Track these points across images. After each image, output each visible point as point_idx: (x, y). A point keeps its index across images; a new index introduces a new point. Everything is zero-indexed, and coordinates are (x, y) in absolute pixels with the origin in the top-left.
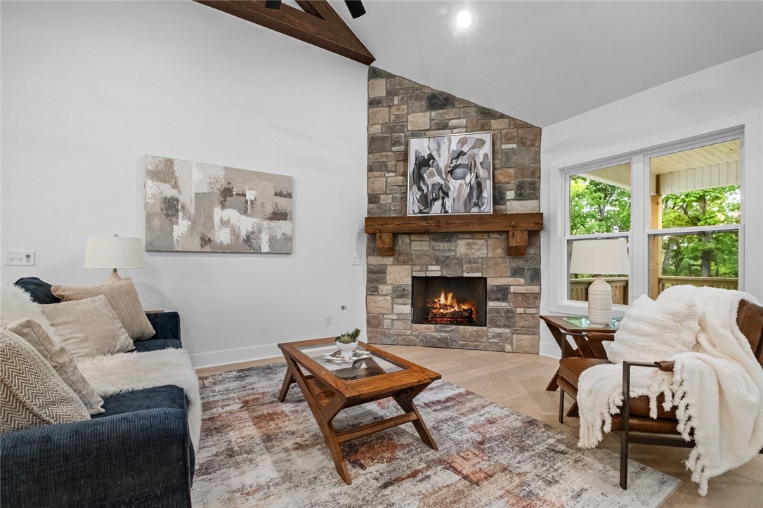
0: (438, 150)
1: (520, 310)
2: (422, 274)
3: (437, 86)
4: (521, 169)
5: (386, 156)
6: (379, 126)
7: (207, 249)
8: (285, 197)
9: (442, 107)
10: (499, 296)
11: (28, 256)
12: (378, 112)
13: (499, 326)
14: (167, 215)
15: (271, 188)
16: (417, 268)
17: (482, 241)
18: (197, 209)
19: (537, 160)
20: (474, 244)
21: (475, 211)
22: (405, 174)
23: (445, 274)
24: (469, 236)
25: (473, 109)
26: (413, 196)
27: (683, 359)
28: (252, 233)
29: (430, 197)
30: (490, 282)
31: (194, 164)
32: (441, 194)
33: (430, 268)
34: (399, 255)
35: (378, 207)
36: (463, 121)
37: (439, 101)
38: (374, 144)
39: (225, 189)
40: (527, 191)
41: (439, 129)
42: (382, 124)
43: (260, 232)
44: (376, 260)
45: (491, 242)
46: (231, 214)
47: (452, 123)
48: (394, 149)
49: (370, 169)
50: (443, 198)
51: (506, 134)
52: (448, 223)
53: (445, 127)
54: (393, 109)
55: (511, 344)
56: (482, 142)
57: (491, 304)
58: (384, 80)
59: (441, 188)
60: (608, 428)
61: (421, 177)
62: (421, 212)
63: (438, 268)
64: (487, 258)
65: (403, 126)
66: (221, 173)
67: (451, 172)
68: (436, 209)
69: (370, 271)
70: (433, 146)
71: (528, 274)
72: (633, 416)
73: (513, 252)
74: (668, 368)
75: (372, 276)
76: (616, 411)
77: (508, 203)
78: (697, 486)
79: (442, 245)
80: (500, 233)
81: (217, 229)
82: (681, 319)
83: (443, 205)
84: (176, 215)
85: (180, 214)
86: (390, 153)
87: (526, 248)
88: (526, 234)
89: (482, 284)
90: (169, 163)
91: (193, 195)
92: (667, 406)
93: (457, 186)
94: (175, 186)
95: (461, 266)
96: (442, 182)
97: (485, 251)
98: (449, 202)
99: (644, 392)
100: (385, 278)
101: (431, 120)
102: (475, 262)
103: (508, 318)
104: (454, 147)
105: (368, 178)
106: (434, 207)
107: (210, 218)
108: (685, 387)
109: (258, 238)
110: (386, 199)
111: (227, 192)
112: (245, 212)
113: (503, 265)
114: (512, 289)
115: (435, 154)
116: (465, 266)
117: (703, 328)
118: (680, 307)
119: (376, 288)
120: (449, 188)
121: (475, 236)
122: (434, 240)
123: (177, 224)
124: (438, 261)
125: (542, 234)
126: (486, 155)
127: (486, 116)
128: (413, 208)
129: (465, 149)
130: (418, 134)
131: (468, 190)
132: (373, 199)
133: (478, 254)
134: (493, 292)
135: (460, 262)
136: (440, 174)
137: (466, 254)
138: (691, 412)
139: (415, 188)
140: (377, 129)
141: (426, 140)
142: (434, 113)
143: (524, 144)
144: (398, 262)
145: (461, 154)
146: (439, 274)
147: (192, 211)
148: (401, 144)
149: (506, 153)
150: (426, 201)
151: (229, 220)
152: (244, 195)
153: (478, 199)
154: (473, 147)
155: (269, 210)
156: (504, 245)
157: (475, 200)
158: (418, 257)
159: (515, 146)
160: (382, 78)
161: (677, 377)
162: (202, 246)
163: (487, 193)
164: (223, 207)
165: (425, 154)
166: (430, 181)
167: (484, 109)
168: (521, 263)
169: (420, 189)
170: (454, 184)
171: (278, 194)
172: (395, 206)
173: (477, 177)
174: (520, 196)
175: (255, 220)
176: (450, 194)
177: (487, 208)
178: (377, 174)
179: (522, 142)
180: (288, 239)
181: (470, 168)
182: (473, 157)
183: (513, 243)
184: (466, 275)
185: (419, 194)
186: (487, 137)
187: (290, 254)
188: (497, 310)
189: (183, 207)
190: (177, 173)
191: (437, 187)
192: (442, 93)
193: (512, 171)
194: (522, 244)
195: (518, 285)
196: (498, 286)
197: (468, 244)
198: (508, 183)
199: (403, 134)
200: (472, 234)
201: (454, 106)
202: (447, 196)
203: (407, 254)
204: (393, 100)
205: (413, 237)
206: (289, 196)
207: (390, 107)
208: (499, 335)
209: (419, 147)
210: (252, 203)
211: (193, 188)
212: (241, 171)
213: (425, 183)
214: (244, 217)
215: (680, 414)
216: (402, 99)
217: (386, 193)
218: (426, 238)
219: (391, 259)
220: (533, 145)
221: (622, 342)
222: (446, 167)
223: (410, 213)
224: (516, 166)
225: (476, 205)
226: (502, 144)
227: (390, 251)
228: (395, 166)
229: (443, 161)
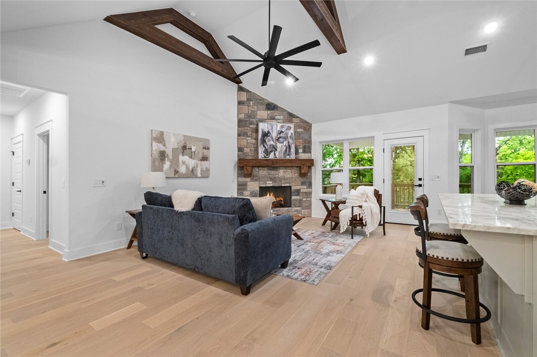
0: (272, 129)
1: (305, 199)
2: (264, 186)
3: (271, 100)
4: (305, 140)
5: (247, 129)
6: (244, 115)
7: (177, 176)
8: (207, 149)
9: (273, 109)
10: (297, 194)
11: (103, 182)
12: (242, 108)
13: (296, 207)
14: (161, 159)
15: (201, 145)
16: (262, 183)
17: (290, 170)
18: (173, 156)
19: (310, 137)
20: (287, 171)
21: (288, 157)
22: (257, 139)
23: (274, 185)
24: (284, 168)
25: (286, 113)
26: (261, 150)
27: (364, 204)
28: (194, 167)
29: (269, 151)
30: (293, 188)
31: (172, 134)
32: (274, 149)
33: (268, 182)
34: (254, 176)
35: (243, 154)
36: (281, 117)
37: (271, 107)
38: (241, 123)
39: (184, 146)
40: (307, 150)
41: (271, 119)
42: (245, 114)
43: (197, 167)
44: (242, 179)
45: (293, 170)
46: (186, 158)
47: (277, 117)
48: (251, 126)
49: (239, 135)
50: (275, 151)
51: (299, 125)
52: (277, 162)
53: (274, 119)
54: (250, 108)
55: (301, 214)
56: (290, 128)
57: (293, 198)
58: (246, 93)
59: (273, 147)
60: (348, 224)
61: (264, 141)
62: (265, 157)
63: (271, 182)
64: (292, 178)
65: (255, 116)
66: (182, 138)
67: (278, 140)
68: (272, 156)
69: (239, 185)
70: (270, 127)
71: (307, 184)
72: (354, 220)
73: (302, 175)
74: (360, 207)
75: (241, 187)
76: (350, 219)
77: (300, 154)
78: (367, 235)
79: (273, 172)
80: (297, 167)
81: (180, 166)
82: (363, 194)
83: (275, 154)
84: (164, 160)
85: (166, 159)
86: (249, 128)
87: (308, 173)
88: (307, 167)
89: (289, 189)
90: (162, 133)
91: (171, 149)
92: (361, 217)
93: (280, 146)
94: (164, 145)
95: (281, 181)
96: (274, 144)
97: (291, 175)
98: (277, 153)
99: (356, 214)
100: (246, 188)
101: (268, 115)
102: (287, 180)
103: (300, 203)
104: (279, 128)
105: (238, 139)
106: (271, 155)
107: (178, 160)
108: (365, 211)
109: (196, 170)
110: (247, 150)
111: (184, 148)
112: (191, 157)
113: (298, 181)
114: (302, 191)
115: (270, 131)
116: (283, 181)
117: (367, 197)
118: (363, 192)
119: (242, 193)
120: (277, 147)
121: (287, 168)
122: (269, 169)
123: (165, 164)
124: (271, 179)
125: (312, 167)
126: (292, 134)
127: (291, 116)
128: (261, 155)
129: (283, 130)
130: (262, 121)
131: (285, 148)
132: (240, 149)
133: (288, 176)
134: (294, 192)
135: (280, 179)
136: (273, 140)
137: (283, 176)
138: (366, 217)
139: (262, 146)
140: (242, 116)
141: (266, 124)
142: (269, 112)
143: (305, 130)
144: (253, 180)
145: (282, 132)
146: (271, 185)
147: (171, 157)
148: (254, 124)
149: (299, 133)
150: (267, 152)
151: (185, 162)
152: (191, 149)
153: (289, 152)
154: (287, 130)
155: (201, 156)
156: (298, 172)
157: (288, 153)
158: (262, 177)
159: (302, 130)
160: (245, 92)
161: (363, 209)
162: (175, 175)
163: (293, 150)
164: (183, 155)
165: (266, 130)
166: (269, 143)
167: (290, 113)
168: (305, 179)
169: (264, 146)
170: (279, 145)
171: (204, 148)
172: (251, 154)
173: (288, 143)
174: (304, 152)
175: (195, 161)
176: (277, 149)
177: (293, 157)
178: (242, 137)
179: (305, 129)
180: (208, 170)
181: (286, 138)
182: (287, 134)
183: (303, 172)
184: (283, 185)
185: (264, 149)
186: (292, 125)
187: (208, 177)
188: (296, 200)
189: (167, 155)
190: (165, 139)
191: (272, 146)
192: (272, 103)
193: (301, 141)
194: (306, 172)
195: (304, 189)
196: (296, 190)
197: (284, 172)
198: (300, 146)
199: (255, 120)
200: (286, 167)
201: (277, 110)
202: (276, 150)
203: (257, 176)
204: (250, 103)
205: (260, 168)
206: (208, 149)
207: (248, 106)
208: (297, 211)
209: (263, 127)
210: (194, 152)
211: (172, 146)
212: (190, 137)
213: (266, 144)
214: (191, 159)
215: (364, 218)
216: (254, 103)
217: (247, 147)
218: (266, 169)
219: (250, 179)
220: (309, 130)
221: (349, 203)
222: (275, 137)
223: (260, 157)
224: (303, 139)
225: (288, 155)
226: (297, 129)
227: (249, 175)
228: (251, 134)
229: (274, 134)
